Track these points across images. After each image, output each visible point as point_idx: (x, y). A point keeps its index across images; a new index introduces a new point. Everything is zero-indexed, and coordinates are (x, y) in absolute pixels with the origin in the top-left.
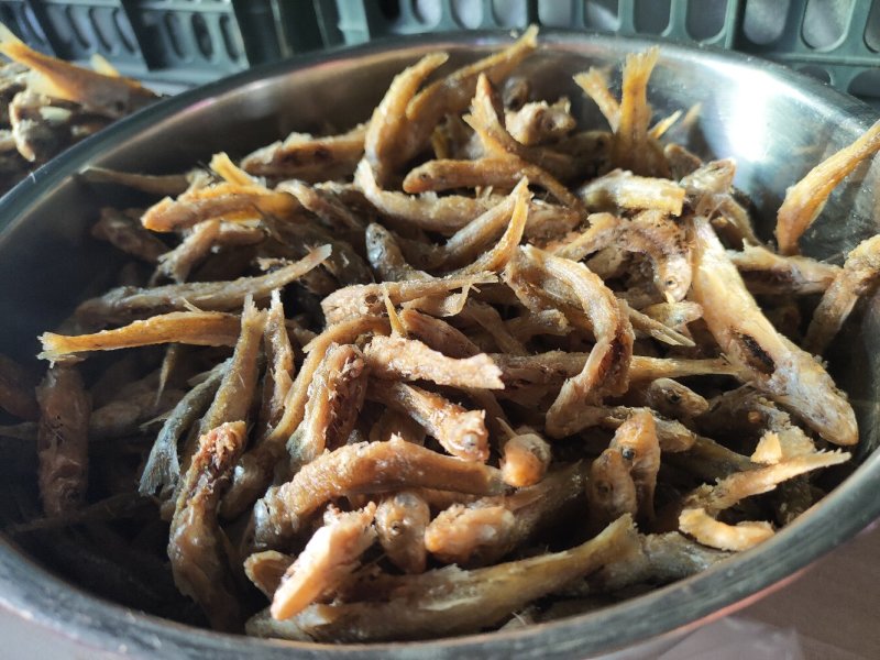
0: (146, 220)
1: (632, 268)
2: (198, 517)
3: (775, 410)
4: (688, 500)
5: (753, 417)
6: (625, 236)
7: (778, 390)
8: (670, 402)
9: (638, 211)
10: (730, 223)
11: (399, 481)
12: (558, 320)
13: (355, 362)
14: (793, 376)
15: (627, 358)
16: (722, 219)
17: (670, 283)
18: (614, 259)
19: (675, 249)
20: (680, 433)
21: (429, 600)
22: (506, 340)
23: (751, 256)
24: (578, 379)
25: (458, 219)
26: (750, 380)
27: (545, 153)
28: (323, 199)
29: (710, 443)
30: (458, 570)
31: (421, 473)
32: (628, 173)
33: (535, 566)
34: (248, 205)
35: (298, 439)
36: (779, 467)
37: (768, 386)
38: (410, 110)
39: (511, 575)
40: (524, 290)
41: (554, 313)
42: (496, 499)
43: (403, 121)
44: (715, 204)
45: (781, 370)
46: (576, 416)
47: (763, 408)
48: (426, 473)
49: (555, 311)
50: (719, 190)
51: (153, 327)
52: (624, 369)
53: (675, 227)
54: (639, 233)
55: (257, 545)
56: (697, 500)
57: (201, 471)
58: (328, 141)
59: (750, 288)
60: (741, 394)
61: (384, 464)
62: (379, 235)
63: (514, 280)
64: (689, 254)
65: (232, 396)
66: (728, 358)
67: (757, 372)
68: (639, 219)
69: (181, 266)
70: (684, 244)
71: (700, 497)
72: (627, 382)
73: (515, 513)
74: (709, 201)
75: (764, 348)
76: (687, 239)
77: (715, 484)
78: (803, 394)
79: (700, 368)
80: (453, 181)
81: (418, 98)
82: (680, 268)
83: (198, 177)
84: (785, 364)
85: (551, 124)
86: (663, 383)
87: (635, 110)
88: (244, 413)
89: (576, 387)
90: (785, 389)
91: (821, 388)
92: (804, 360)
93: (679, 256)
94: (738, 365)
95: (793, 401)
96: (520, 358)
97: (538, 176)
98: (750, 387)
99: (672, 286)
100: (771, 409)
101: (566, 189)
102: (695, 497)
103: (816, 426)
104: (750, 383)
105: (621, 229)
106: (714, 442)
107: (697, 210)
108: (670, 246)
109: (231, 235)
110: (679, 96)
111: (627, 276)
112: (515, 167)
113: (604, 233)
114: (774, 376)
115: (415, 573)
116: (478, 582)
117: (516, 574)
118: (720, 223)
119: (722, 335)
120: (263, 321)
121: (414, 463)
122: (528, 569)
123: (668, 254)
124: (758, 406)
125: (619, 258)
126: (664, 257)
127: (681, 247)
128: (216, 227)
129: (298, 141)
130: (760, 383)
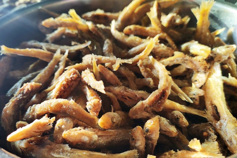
0: (43, 23)
1: (187, 73)
2: (12, 105)
3: (213, 134)
4: (165, 153)
5: (205, 134)
6: (186, 62)
7: (218, 127)
8: (175, 119)
9: (196, 55)
10: (229, 68)
11: (67, 114)
12: (150, 82)
13: (75, 75)
14: (225, 124)
15: (164, 100)
16: (226, 66)
17: (196, 81)
18: (182, 69)
19: (203, 71)
20: (173, 130)
21: (54, 152)
22: (132, 84)
23: (231, 80)
24: (144, 101)
25: (135, 44)
26: (211, 121)
27: (171, 30)
28: (96, 29)
29: (184, 137)
30: (68, 147)
31: (74, 113)
32: (197, 42)
33: (93, 155)
34: (75, 26)
35: (51, 93)
36: (199, 153)
37: (216, 125)
38: (136, 11)
39: (84, 154)
40: (143, 70)
41: (150, 79)
42: (95, 129)
43: (133, 13)
44: (222, 59)
45: (222, 121)
46: (139, 113)
47: (210, 132)
48: (76, 113)
49: (151, 79)
50: (225, 55)
51: (31, 51)
52: (162, 103)
53: (206, 63)
54: (192, 62)
55: (24, 119)
56: (167, 154)
57: (20, 93)
58: (109, 14)
59: (225, 91)
60: (206, 125)
61: (64, 107)
62: (108, 43)
63: (141, 65)
64: (207, 74)
65: (42, 76)
66: (207, 111)
67: (214, 119)
68: (195, 58)
69: (52, 39)
70: (207, 70)
71: (169, 154)
72: (162, 108)
73: (99, 136)
74: (220, 57)
75: (219, 112)
76: (210, 68)
77: (177, 151)
78: (226, 131)
79: (194, 112)
80: (139, 32)
81: (140, 7)
82: (202, 77)
83: (64, 15)
84: (223, 119)
85: (175, 21)
86: (176, 113)
87: (203, 21)
88: (44, 82)
89: (143, 104)
90: (221, 128)
91: (234, 131)
92: (231, 120)
93: (203, 73)
94: (209, 115)
95: (222, 133)
96: (130, 90)
97: (165, 37)
98: (210, 124)
99: (196, 82)
100: (212, 133)
101: (173, 43)
102: (167, 153)
103: (227, 145)
104: (211, 122)
105: (185, 59)
106: (186, 137)
107: (215, 60)
108: (201, 69)
109: (68, 34)
110: (226, 23)
111: (186, 76)
112: (159, 32)
113: (178, 59)
114: (218, 122)
115: (57, 143)
116: (73, 153)
117: (85, 155)
118: (225, 67)
119: (208, 103)
120: (60, 57)
121: (73, 109)
122: (90, 155)
123: (200, 71)
124: (208, 131)
125: (184, 69)
126: (198, 72)
127: (205, 70)
128: (65, 30)
129: (99, 12)
130: (213, 123)
